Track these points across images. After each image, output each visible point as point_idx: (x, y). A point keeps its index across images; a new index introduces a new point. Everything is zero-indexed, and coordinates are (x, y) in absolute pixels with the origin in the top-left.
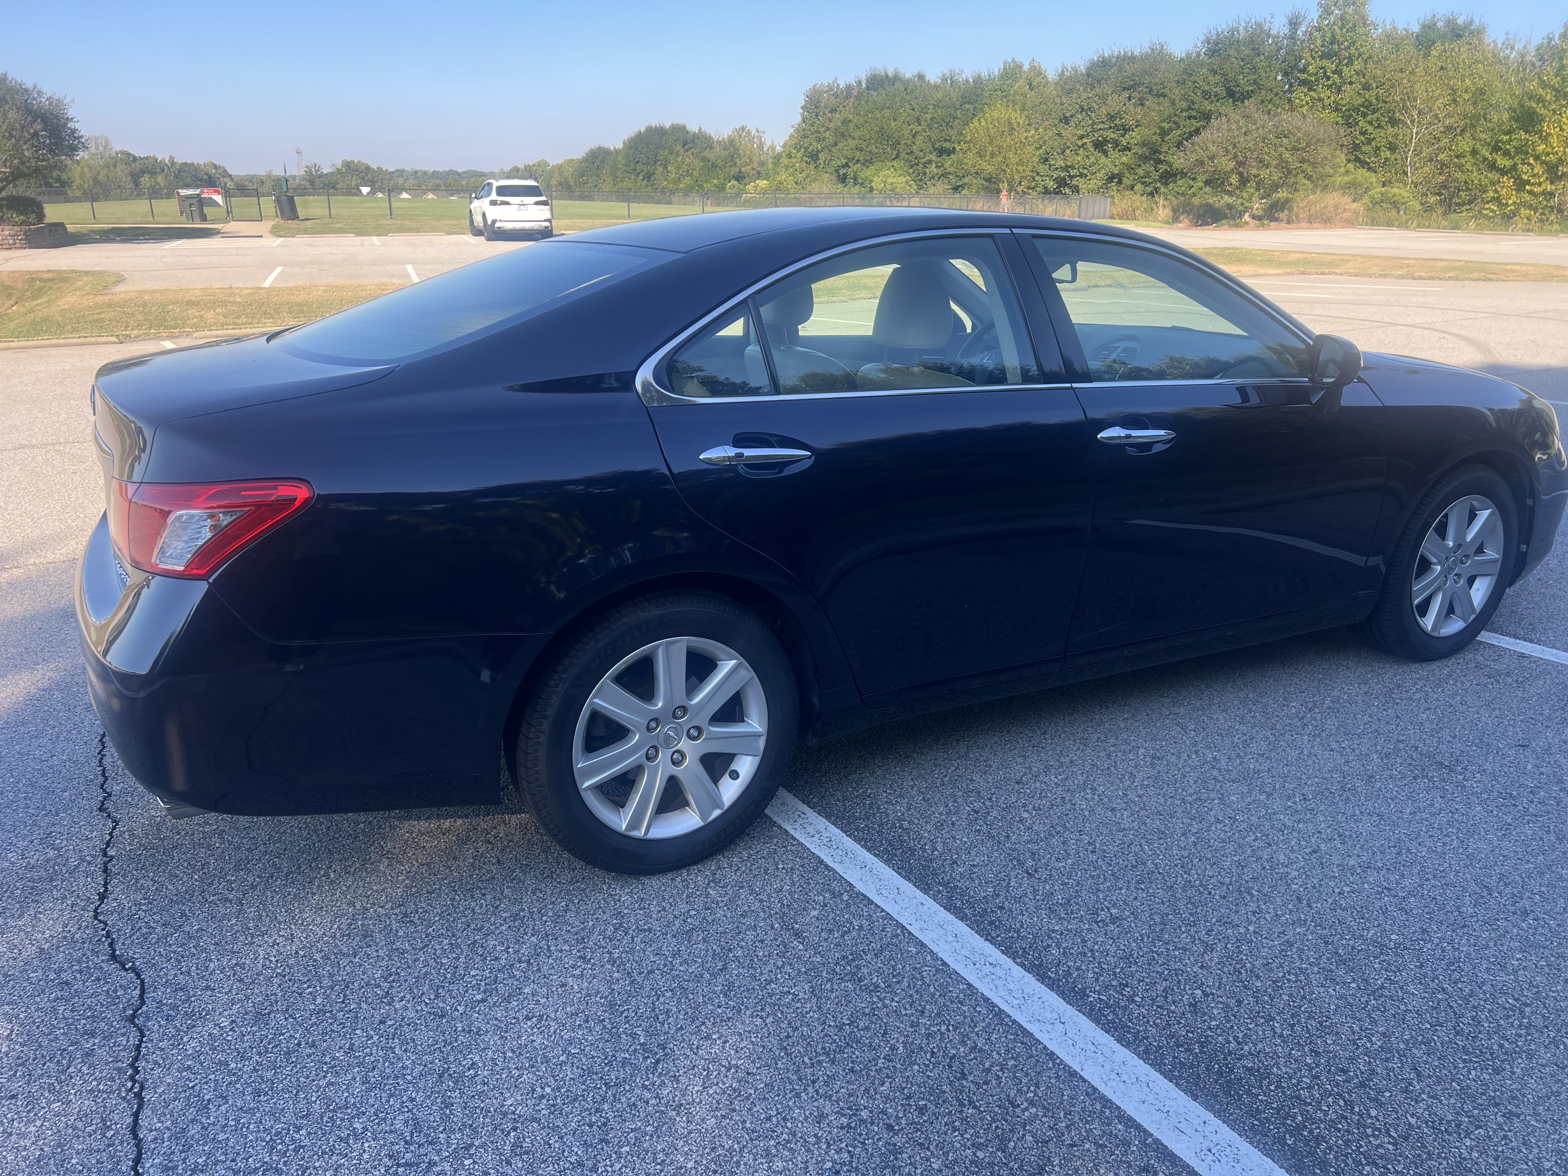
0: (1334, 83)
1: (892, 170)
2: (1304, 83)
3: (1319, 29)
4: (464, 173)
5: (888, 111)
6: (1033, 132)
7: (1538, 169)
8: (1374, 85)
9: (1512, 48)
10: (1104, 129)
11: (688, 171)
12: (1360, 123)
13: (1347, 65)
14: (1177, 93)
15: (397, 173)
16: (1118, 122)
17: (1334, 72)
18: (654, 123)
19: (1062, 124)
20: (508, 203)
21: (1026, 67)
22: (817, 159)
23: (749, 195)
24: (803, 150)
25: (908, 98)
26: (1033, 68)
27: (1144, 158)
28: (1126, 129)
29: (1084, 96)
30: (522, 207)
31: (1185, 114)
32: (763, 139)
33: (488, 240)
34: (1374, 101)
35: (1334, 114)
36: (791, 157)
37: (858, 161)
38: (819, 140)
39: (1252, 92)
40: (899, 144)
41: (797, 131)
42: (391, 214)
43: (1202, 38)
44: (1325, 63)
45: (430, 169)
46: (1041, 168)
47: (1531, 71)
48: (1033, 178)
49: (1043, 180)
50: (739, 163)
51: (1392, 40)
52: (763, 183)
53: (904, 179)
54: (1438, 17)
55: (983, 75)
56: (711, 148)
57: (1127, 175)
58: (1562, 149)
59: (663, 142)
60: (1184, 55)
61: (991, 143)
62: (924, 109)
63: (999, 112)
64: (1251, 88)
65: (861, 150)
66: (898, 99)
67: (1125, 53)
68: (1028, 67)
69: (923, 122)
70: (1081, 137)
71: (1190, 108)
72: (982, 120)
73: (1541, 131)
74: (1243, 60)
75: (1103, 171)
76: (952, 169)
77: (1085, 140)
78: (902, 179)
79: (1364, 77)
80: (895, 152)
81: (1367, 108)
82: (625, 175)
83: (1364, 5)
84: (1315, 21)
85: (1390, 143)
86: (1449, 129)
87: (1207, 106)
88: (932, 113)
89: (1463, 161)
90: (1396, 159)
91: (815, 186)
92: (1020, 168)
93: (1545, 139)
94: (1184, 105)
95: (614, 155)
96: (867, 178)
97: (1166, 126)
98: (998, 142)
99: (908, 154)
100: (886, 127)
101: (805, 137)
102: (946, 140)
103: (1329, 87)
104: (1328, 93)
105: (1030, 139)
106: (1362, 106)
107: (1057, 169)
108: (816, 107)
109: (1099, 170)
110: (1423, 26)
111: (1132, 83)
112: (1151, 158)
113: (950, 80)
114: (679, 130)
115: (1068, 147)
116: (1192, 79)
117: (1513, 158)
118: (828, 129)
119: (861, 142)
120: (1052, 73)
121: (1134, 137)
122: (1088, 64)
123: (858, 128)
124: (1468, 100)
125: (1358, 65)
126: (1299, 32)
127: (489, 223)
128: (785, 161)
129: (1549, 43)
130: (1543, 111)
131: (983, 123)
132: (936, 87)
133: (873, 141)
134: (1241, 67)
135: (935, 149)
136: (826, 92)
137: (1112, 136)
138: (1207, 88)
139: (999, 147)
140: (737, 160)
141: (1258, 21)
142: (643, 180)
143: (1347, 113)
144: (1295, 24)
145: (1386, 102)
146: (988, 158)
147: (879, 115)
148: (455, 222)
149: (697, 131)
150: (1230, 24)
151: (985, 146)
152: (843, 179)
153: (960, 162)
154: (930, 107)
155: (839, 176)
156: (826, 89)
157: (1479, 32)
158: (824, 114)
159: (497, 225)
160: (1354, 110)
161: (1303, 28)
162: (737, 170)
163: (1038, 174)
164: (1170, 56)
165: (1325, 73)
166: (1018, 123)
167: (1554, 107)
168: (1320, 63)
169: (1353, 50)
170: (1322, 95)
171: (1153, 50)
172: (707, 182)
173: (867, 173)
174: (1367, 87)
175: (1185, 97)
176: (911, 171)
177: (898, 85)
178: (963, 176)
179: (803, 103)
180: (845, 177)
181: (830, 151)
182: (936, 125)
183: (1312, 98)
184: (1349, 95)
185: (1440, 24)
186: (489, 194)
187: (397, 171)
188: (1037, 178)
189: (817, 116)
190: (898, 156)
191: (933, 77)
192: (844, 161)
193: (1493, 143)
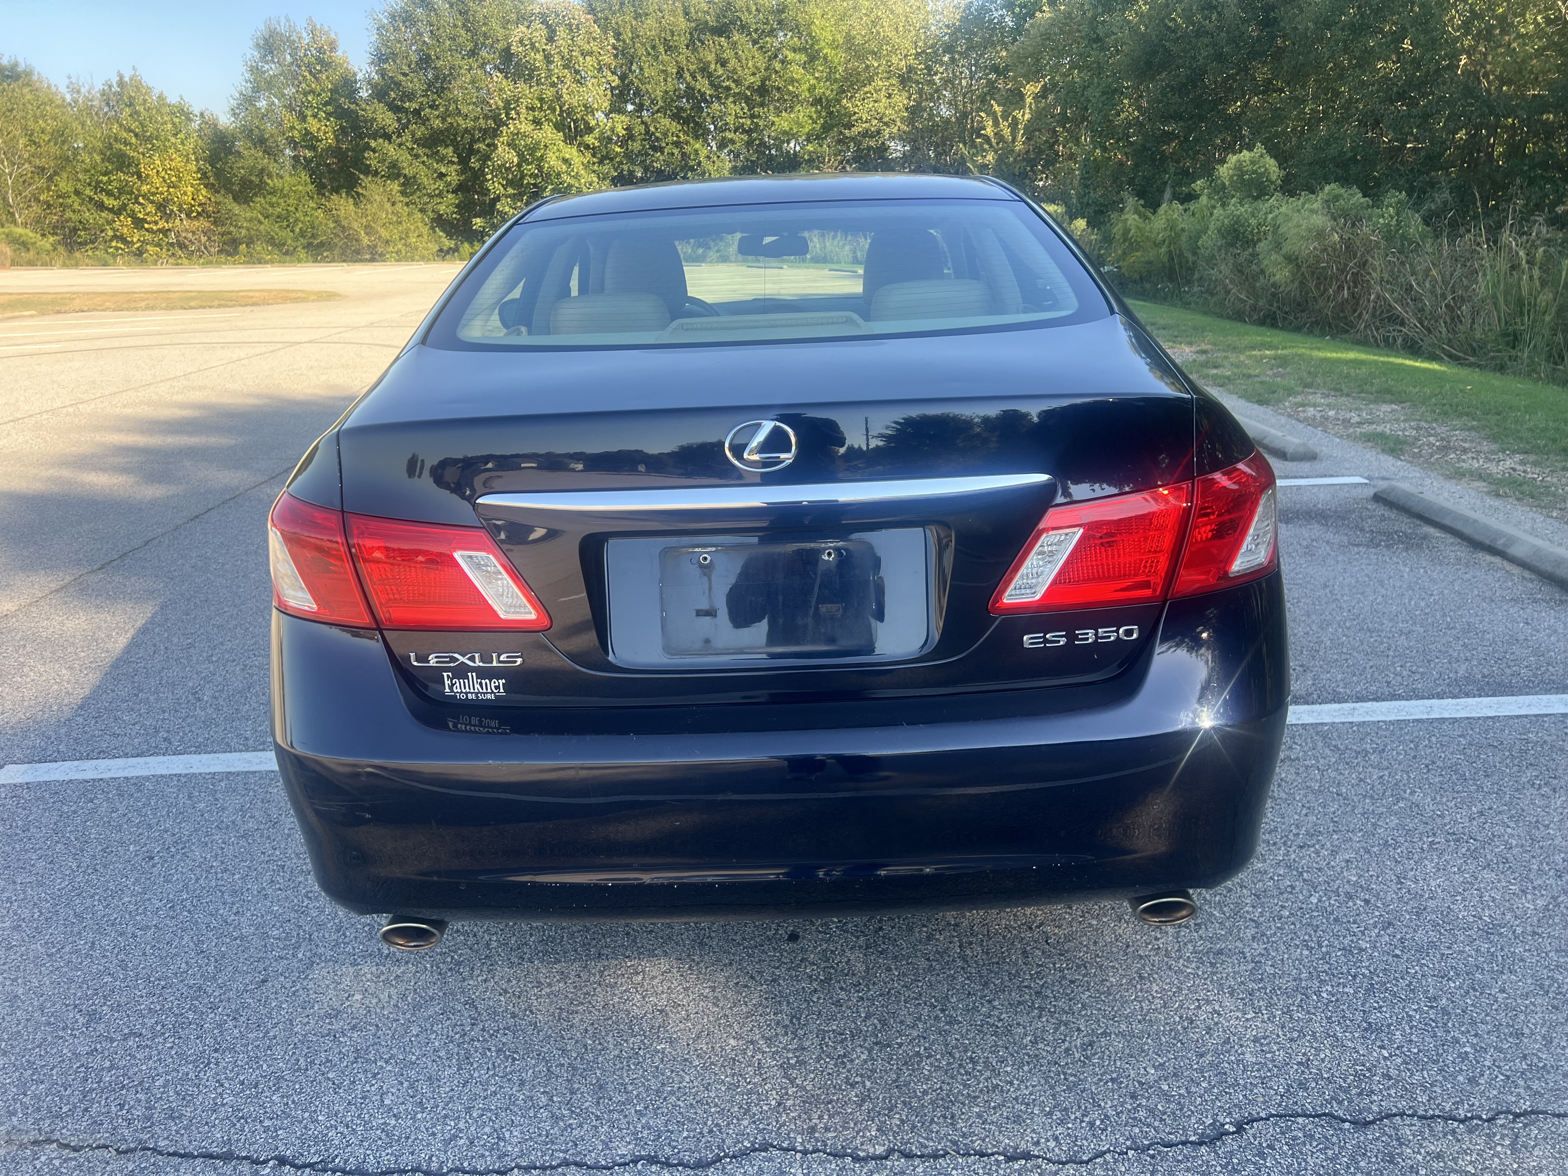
7: (150, 208)
9: (77, 92)
58: (165, 189)
73: (138, 173)
86: (41, 169)
89: (70, 201)
93: (143, 179)
117: (119, 198)
124: (49, 140)
129: (110, 90)
130: (133, 154)
167: (141, 150)
193: (93, 183)
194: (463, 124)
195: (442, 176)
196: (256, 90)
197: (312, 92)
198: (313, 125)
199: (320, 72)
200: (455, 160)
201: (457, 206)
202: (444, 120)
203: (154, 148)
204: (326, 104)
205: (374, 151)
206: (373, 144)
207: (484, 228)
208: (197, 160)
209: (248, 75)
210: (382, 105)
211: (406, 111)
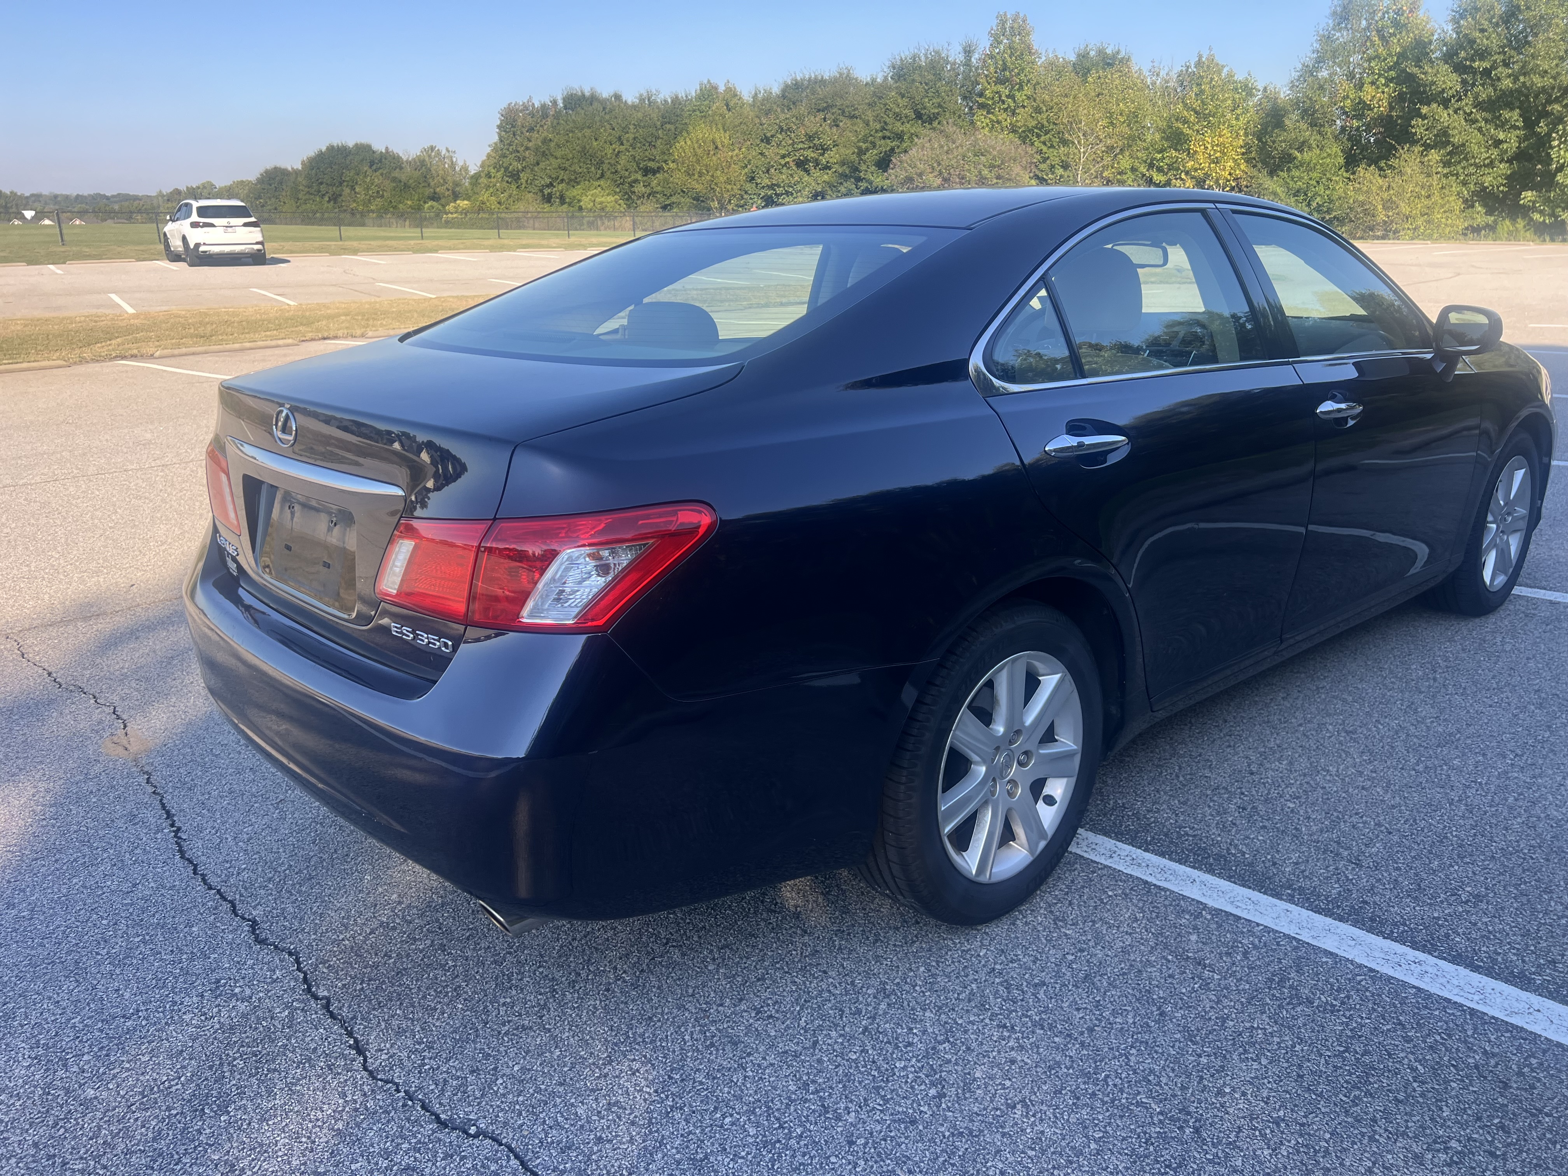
0: (1009, 107)
1: (599, 189)
2: (982, 106)
3: (991, 57)
4: (113, 196)
5: (589, 131)
6: (737, 151)
7: (1190, 183)
8: (1044, 109)
9: (1158, 75)
10: (804, 149)
11: (378, 192)
12: (1036, 143)
13: (1018, 90)
14: (870, 115)
15: (33, 199)
16: (816, 142)
17: (1008, 97)
18: (336, 142)
19: (763, 144)
20: (212, 225)
21: (722, 89)
22: (519, 178)
23: (450, 215)
24: (503, 169)
25: (607, 117)
26: (728, 90)
27: (844, 177)
28: (824, 149)
29: (782, 117)
30: (230, 229)
31: (880, 134)
32: (454, 160)
33: (191, 265)
34: (1045, 123)
35: (1011, 135)
36: (490, 177)
37: (562, 180)
38: (518, 159)
39: (938, 114)
40: (603, 163)
41: (495, 150)
42: (62, 240)
43: (888, 63)
44: (1000, 88)
45: (73, 192)
46: (748, 186)
47: (1174, 96)
48: (742, 196)
49: (751, 199)
50: (432, 184)
51: (1056, 68)
52: (464, 204)
53: (613, 199)
54: (1090, 47)
55: (680, 96)
56: (401, 168)
57: (830, 192)
58: (1207, 165)
59: (348, 162)
60: (869, 79)
61: (698, 162)
62: (624, 128)
63: (701, 132)
64: (936, 111)
65: (565, 169)
66: (597, 119)
67: (816, 76)
68: (724, 88)
69: (625, 142)
70: (783, 157)
71: (883, 129)
72: (687, 140)
73: (1189, 149)
74: (926, 84)
75: (807, 189)
76: (659, 188)
77: (787, 159)
78: (610, 198)
79: (1035, 101)
80: (600, 172)
81: (1040, 129)
82: (307, 197)
83: (1029, 35)
84: (987, 49)
85: (1062, 161)
86: (1111, 148)
87: (899, 127)
88: (634, 133)
89: (1125, 177)
90: (1068, 176)
91: (521, 206)
92: (729, 187)
93: (1191, 155)
94: (878, 127)
95: (294, 175)
96: (574, 197)
97: (864, 146)
98: (706, 161)
99: (612, 173)
100: (588, 147)
101: (504, 156)
102: (650, 159)
103: (1005, 110)
104: (1004, 116)
105: (735, 158)
106: (1036, 128)
107: (763, 187)
108: (513, 126)
109: (804, 188)
110: (1079, 55)
111: (825, 105)
112: (851, 177)
113: (647, 101)
114: (363, 150)
115: (773, 166)
116: (882, 101)
117: (1166, 174)
118: (527, 148)
119: (564, 161)
120: (747, 96)
121: (831, 156)
122: (782, 86)
123: (559, 146)
124: (1124, 122)
125: (1028, 90)
126: (973, 59)
127: (192, 246)
128: (483, 180)
129: (1187, 71)
130: (1189, 132)
131: (689, 143)
132: (634, 107)
133: (576, 161)
134: (926, 91)
135: (640, 169)
136: (521, 111)
137: (812, 155)
138: (897, 110)
139: (707, 166)
140: (431, 180)
141: (936, 49)
142: (329, 202)
143: (1023, 135)
144: (969, 52)
145: (1056, 124)
146: (696, 176)
147: (580, 135)
148: (142, 247)
149: (384, 151)
150: (912, 50)
151: (693, 165)
152: (548, 199)
153: (666, 181)
154: (632, 127)
155: (543, 195)
156: (521, 108)
157: (1125, 61)
158: (522, 133)
159: (202, 249)
160: (1029, 131)
161: (976, 56)
162: (432, 190)
163: (746, 193)
164: (856, 79)
165: (1000, 96)
166: (722, 142)
167: (1197, 127)
168: (995, 89)
169: (1022, 77)
170: (1000, 118)
171: (841, 74)
172: (400, 202)
173: (574, 192)
174: (1038, 110)
175: (877, 118)
176: (618, 190)
177: (595, 104)
178: (671, 195)
179: (499, 123)
180: (550, 196)
181: (532, 170)
182: (639, 145)
183: (992, 121)
184: (1023, 118)
185: (1092, 53)
186: (189, 215)
187: (32, 195)
188: (745, 196)
189: (514, 135)
190: (602, 176)
191: (630, 97)
192: (548, 181)
193: (1149, 161)
194: (1538, 81)
195: (1498, 143)
196: (1320, 60)
197: (1378, 57)
198: (1368, 93)
199: (1392, 35)
200: (1520, 124)
201: (1508, 178)
202: (1516, 79)
203: (1210, 125)
204: (1390, 69)
205: (1424, 117)
206: (1424, 110)
207: (1534, 202)
208: (1246, 135)
209: (1316, 46)
210: (1447, 66)
211: (1474, 71)
